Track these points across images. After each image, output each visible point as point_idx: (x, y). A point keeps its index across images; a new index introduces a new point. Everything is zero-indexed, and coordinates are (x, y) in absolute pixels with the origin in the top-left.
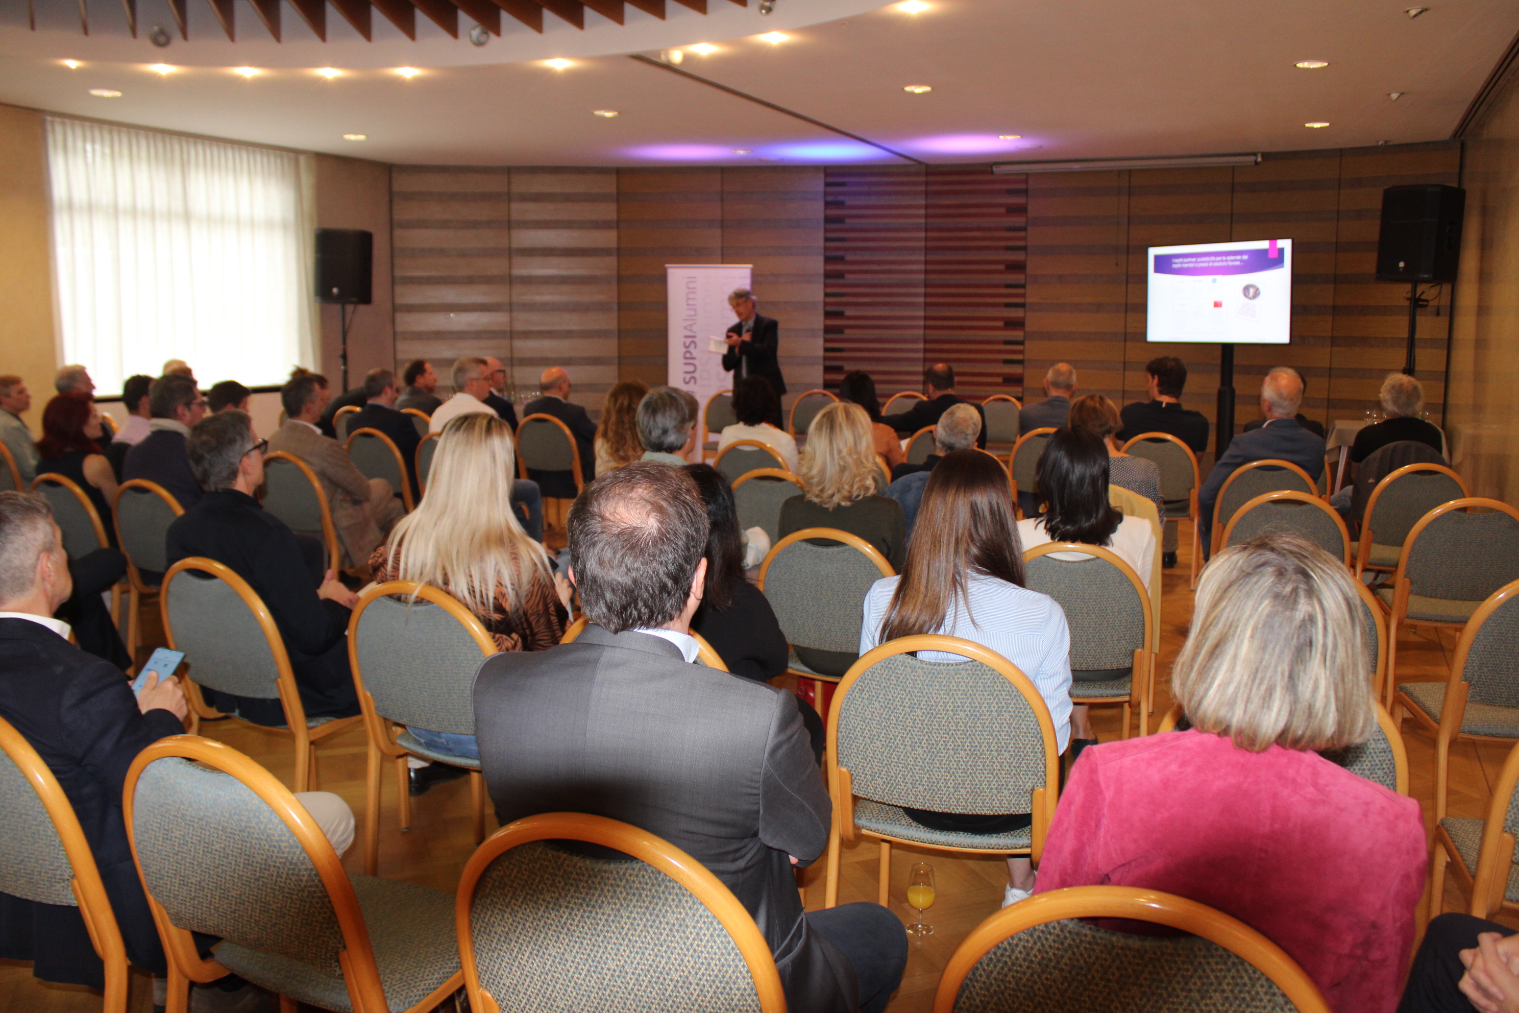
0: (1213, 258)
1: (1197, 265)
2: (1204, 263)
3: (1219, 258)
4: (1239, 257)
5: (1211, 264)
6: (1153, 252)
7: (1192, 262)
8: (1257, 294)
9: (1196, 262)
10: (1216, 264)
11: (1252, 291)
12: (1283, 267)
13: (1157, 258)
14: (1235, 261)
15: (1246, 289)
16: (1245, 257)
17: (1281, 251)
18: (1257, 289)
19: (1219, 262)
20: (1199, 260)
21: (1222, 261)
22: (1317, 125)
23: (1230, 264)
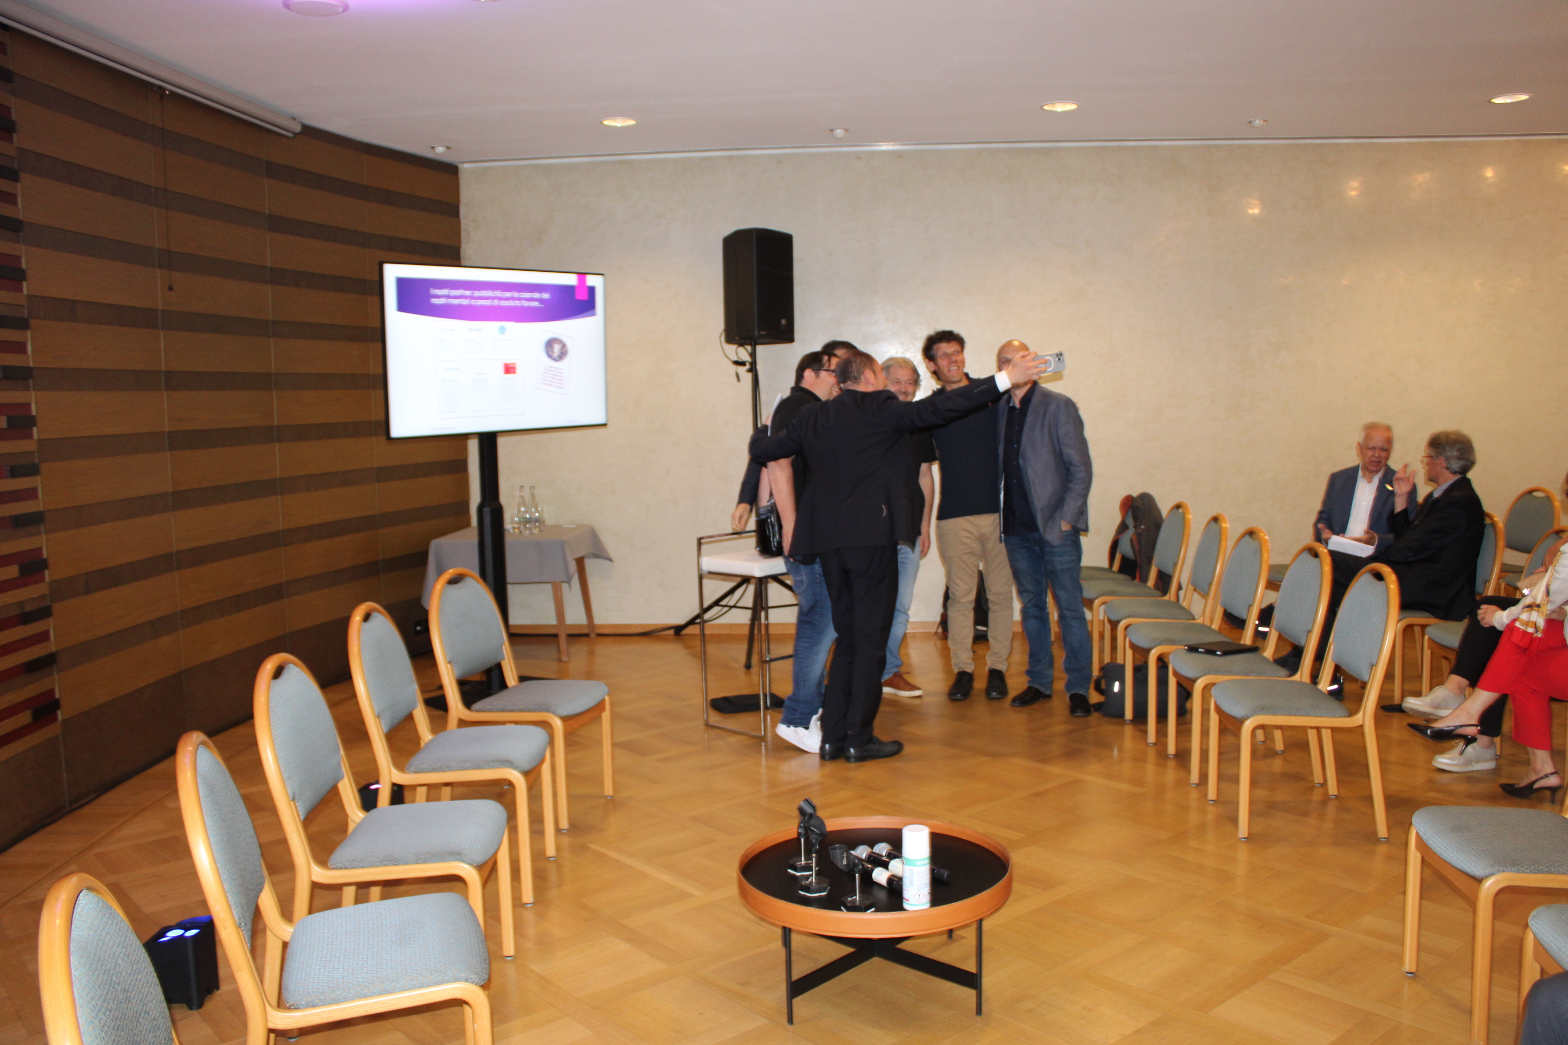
0: (498, 293)
1: (473, 302)
2: (485, 299)
3: (508, 294)
4: (536, 295)
5: (496, 303)
6: (393, 273)
7: (465, 297)
8: (563, 354)
9: (472, 298)
10: (504, 303)
11: (557, 348)
12: (594, 315)
13: (402, 283)
14: (531, 301)
15: (550, 344)
16: (546, 296)
17: (592, 290)
18: (564, 346)
19: (509, 301)
20: (477, 294)
21: (513, 299)
22: (618, 123)
23: (526, 304)
